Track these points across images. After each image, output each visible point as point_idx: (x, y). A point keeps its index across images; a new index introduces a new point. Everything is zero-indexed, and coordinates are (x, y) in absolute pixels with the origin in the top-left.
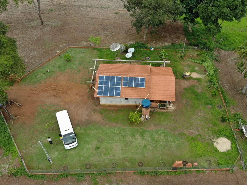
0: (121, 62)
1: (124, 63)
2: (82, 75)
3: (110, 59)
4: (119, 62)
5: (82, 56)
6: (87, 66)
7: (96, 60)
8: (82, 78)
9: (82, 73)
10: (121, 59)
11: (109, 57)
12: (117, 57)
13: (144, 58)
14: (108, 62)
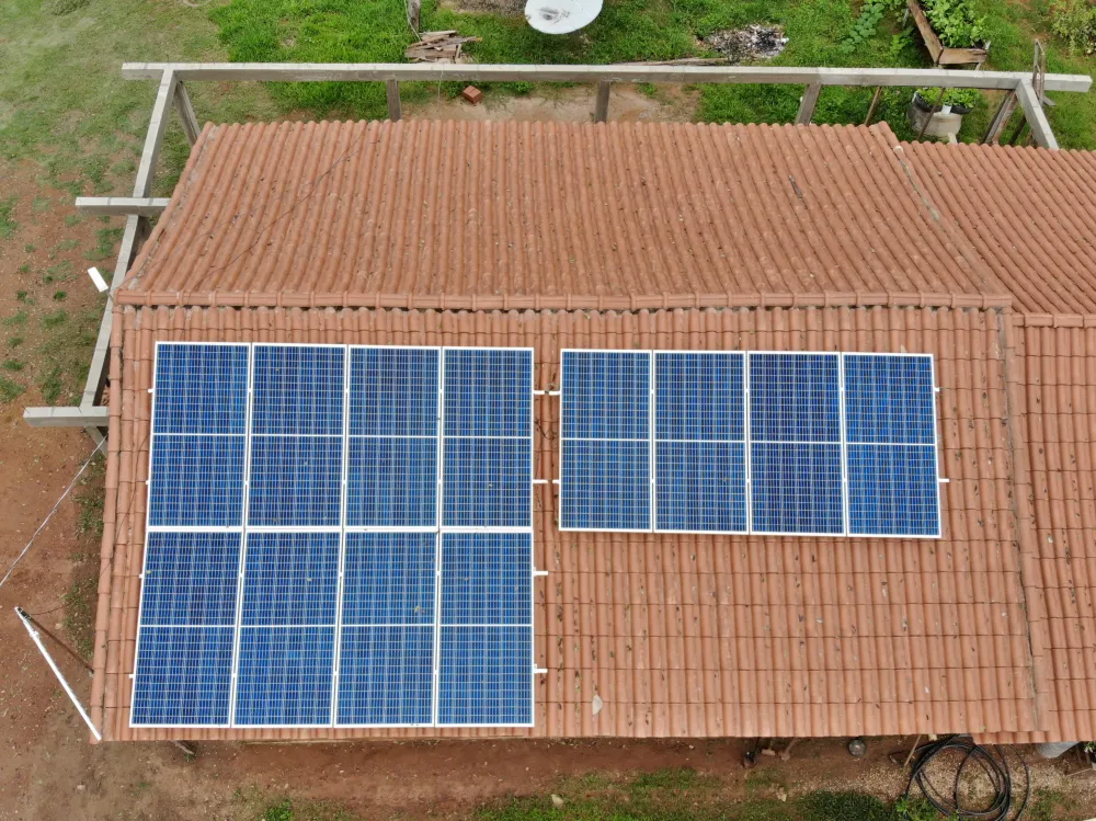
0: (472, 92)
1: (513, 102)
2: (25, 271)
3: (351, 60)
4: (456, 89)
5: (54, 39)
6: (92, 149)
7: (167, 79)
8: (20, 320)
9: (30, 249)
10: (469, 50)
11: (343, 36)
12: (429, 36)
13: (715, 40)
14: (335, 101)
